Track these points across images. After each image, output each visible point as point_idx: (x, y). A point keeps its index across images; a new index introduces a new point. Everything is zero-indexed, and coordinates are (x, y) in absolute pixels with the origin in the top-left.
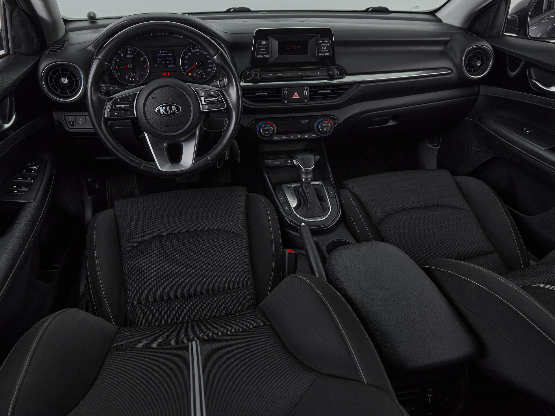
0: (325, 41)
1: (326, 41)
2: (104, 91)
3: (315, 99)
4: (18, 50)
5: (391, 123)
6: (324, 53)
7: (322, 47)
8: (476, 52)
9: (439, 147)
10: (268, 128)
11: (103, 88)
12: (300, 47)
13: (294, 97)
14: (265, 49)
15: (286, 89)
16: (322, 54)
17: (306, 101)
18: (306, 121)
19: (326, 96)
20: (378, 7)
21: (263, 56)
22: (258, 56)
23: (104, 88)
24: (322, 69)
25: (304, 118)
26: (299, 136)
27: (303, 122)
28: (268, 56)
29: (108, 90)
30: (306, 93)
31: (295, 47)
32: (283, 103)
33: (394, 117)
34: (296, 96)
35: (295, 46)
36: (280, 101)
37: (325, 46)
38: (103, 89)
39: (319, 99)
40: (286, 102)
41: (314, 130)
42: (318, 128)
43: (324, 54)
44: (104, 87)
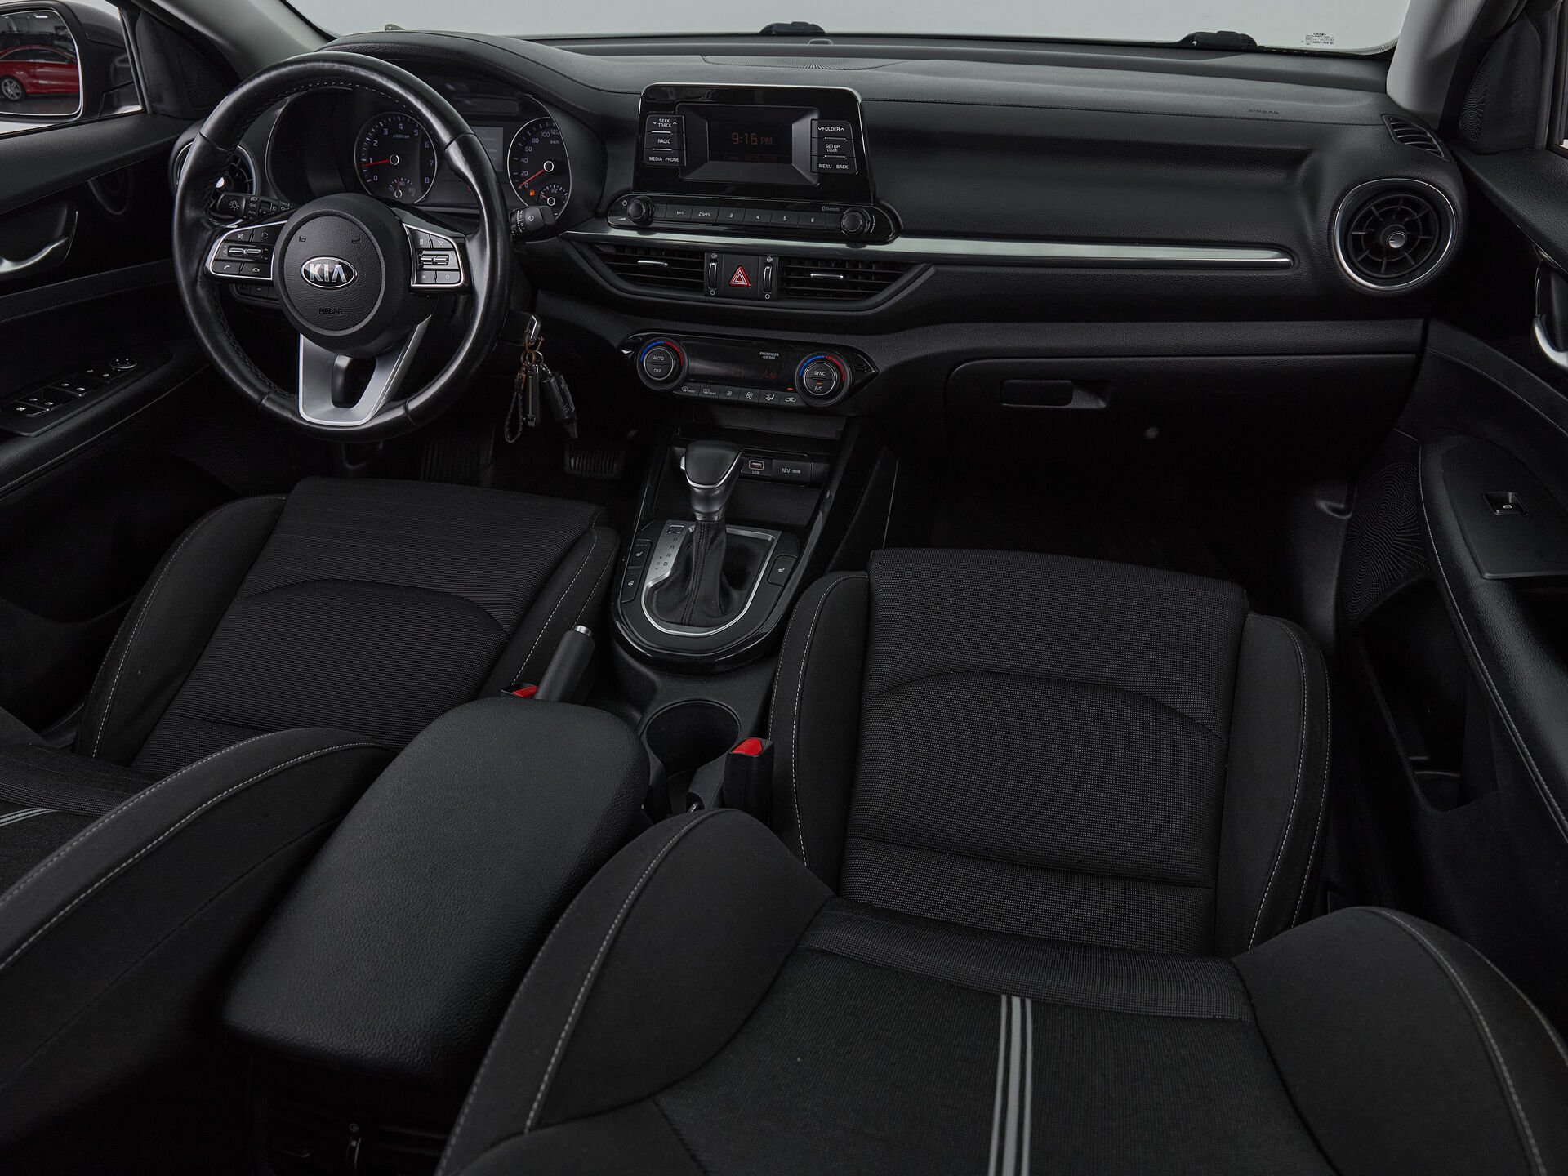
0: (834, 129)
1: (838, 129)
2: (254, 213)
3: (800, 295)
4: (160, 107)
5: (1082, 402)
6: (833, 162)
7: (828, 146)
8: (1399, 198)
9: (1349, 516)
10: (662, 358)
11: (251, 205)
12: (768, 141)
13: (735, 282)
14: (668, 141)
15: (715, 256)
16: (828, 166)
17: (768, 296)
18: (773, 356)
19: (827, 291)
20: (1221, 33)
21: (664, 159)
22: (651, 159)
23: (254, 206)
24: (827, 209)
25: (771, 345)
26: (749, 396)
27: (766, 355)
28: (677, 160)
29: (262, 212)
30: (768, 273)
31: (754, 141)
32: (705, 296)
33: (1093, 383)
34: (739, 278)
35: (753, 136)
36: (699, 288)
37: (835, 142)
38: (252, 209)
39: (812, 296)
40: (713, 292)
41: (793, 386)
42: (801, 378)
43: (834, 166)
44: (253, 202)
